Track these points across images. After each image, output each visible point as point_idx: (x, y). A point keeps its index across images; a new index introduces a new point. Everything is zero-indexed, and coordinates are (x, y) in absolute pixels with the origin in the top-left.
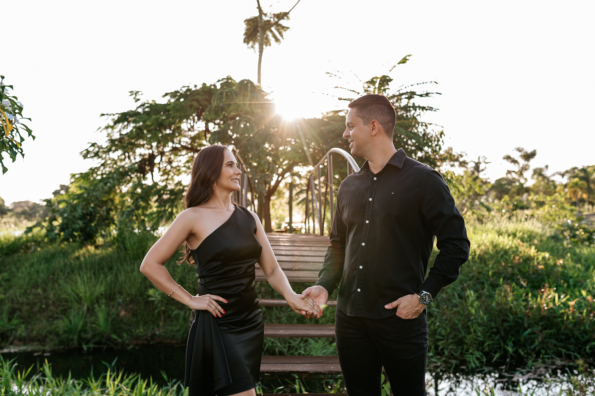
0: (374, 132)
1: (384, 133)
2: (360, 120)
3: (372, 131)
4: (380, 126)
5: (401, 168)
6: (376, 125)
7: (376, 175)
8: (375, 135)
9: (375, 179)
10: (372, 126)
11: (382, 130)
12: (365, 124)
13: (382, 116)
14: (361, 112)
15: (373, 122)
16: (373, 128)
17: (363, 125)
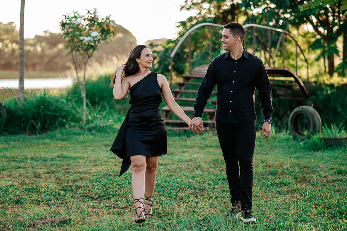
1: (241, 42)
4: (240, 39)
5: (248, 59)
12: (233, 37)
13: (241, 34)
14: (232, 31)
15: (237, 37)
16: (237, 40)
17: (232, 37)
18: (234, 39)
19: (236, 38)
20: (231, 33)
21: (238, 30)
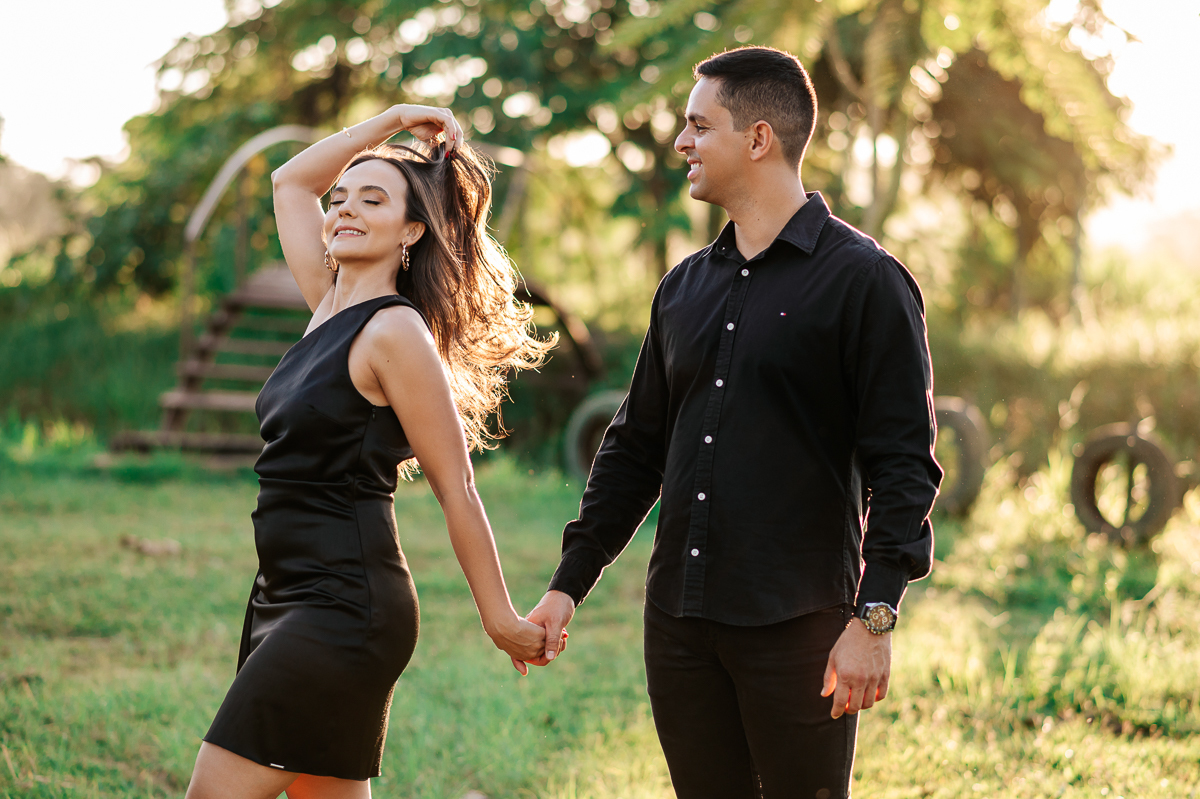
0: (757, 153)
1: (781, 155)
2: (726, 116)
3: (754, 147)
4: (776, 138)
5: (811, 252)
6: (765, 136)
7: (750, 265)
8: (759, 160)
9: (745, 273)
10: (756, 135)
11: (779, 147)
12: (737, 128)
13: (784, 114)
14: (733, 94)
15: (759, 128)
16: (757, 144)
17: (732, 128)
18: (739, 135)
19: (752, 133)
20: (723, 105)
21: (766, 86)
